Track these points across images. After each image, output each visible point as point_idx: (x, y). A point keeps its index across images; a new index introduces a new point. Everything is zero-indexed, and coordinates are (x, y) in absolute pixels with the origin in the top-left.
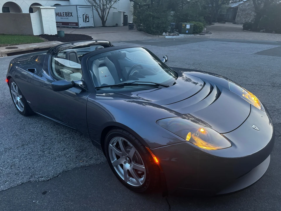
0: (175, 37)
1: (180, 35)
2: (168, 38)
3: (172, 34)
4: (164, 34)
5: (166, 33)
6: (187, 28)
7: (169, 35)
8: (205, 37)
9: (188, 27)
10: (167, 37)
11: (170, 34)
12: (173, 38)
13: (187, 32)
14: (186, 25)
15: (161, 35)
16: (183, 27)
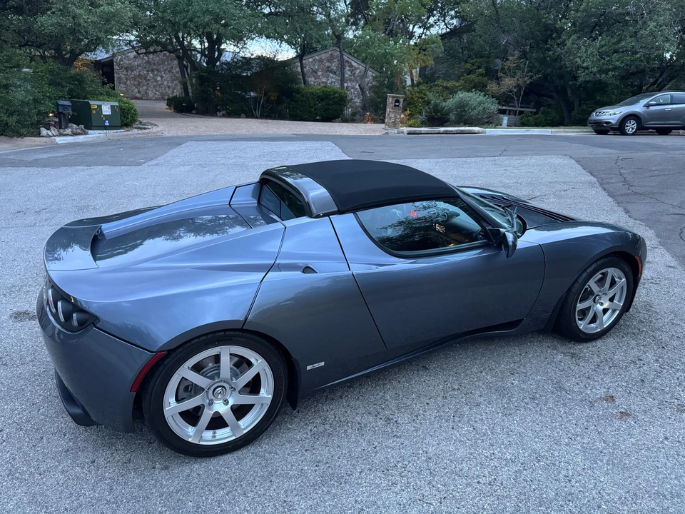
0: (81, 139)
1: (90, 131)
2: (66, 142)
3: (68, 131)
4: (44, 131)
5: (48, 129)
6: (104, 113)
7: (61, 135)
8: (154, 133)
9: (106, 110)
10: (60, 140)
11: (62, 131)
12: (77, 141)
13: (107, 123)
14: (100, 107)
15: (39, 135)
16: (94, 112)
